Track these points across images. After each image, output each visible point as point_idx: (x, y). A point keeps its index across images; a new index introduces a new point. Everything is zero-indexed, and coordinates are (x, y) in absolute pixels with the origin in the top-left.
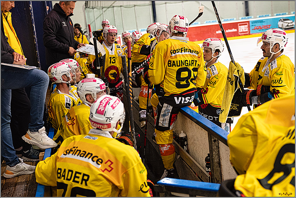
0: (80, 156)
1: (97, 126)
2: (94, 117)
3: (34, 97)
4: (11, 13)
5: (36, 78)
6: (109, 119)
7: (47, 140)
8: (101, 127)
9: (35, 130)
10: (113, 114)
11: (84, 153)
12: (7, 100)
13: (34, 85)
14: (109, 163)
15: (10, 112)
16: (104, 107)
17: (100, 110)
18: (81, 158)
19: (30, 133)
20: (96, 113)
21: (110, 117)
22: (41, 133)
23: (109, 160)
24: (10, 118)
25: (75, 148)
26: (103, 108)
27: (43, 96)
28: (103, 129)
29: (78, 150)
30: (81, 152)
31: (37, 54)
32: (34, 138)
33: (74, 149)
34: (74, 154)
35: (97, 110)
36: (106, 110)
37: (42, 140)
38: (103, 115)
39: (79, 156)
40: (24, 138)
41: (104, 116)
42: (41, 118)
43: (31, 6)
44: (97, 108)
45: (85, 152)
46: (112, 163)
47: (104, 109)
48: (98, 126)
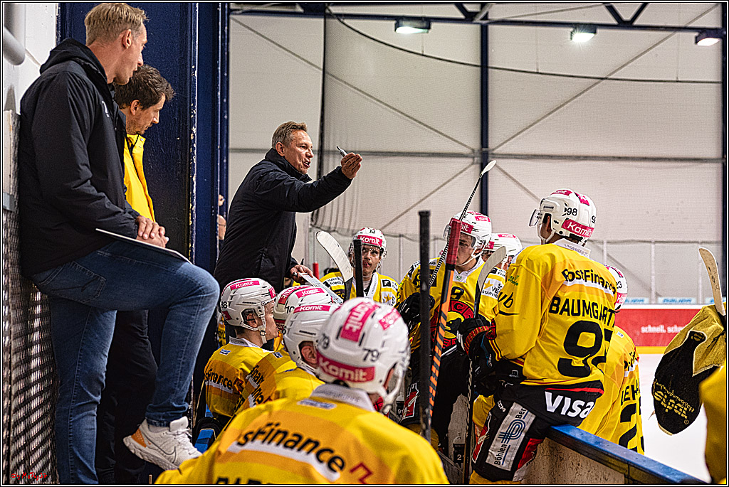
0: (285, 446)
1: (336, 373)
2: (332, 349)
3: (173, 332)
4: (144, 139)
5: (188, 284)
6: (373, 355)
7: (190, 454)
8: (347, 376)
9: (161, 422)
10: (384, 342)
11: (296, 438)
12: (102, 339)
13: (179, 303)
14: (361, 472)
15: (104, 374)
16: (360, 322)
17: (351, 328)
18: (288, 451)
19: (147, 428)
20: (337, 338)
21: (375, 350)
22: (175, 432)
23: (361, 465)
24: (100, 389)
25: (273, 426)
26: (358, 325)
27: (197, 334)
28: (354, 381)
29: (279, 432)
30: (289, 437)
31: (192, 251)
32: (156, 442)
33: (268, 429)
34: (267, 441)
35: (341, 328)
36: (365, 329)
37: (175, 451)
38: (357, 344)
39: (281, 445)
40: (130, 442)
41: (360, 345)
42: (183, 391)
43: (194, 130)
44: (342, 323)
45: (300, 437)
46: (369, 473)
47: (362, 327)
48: (339, 372)
